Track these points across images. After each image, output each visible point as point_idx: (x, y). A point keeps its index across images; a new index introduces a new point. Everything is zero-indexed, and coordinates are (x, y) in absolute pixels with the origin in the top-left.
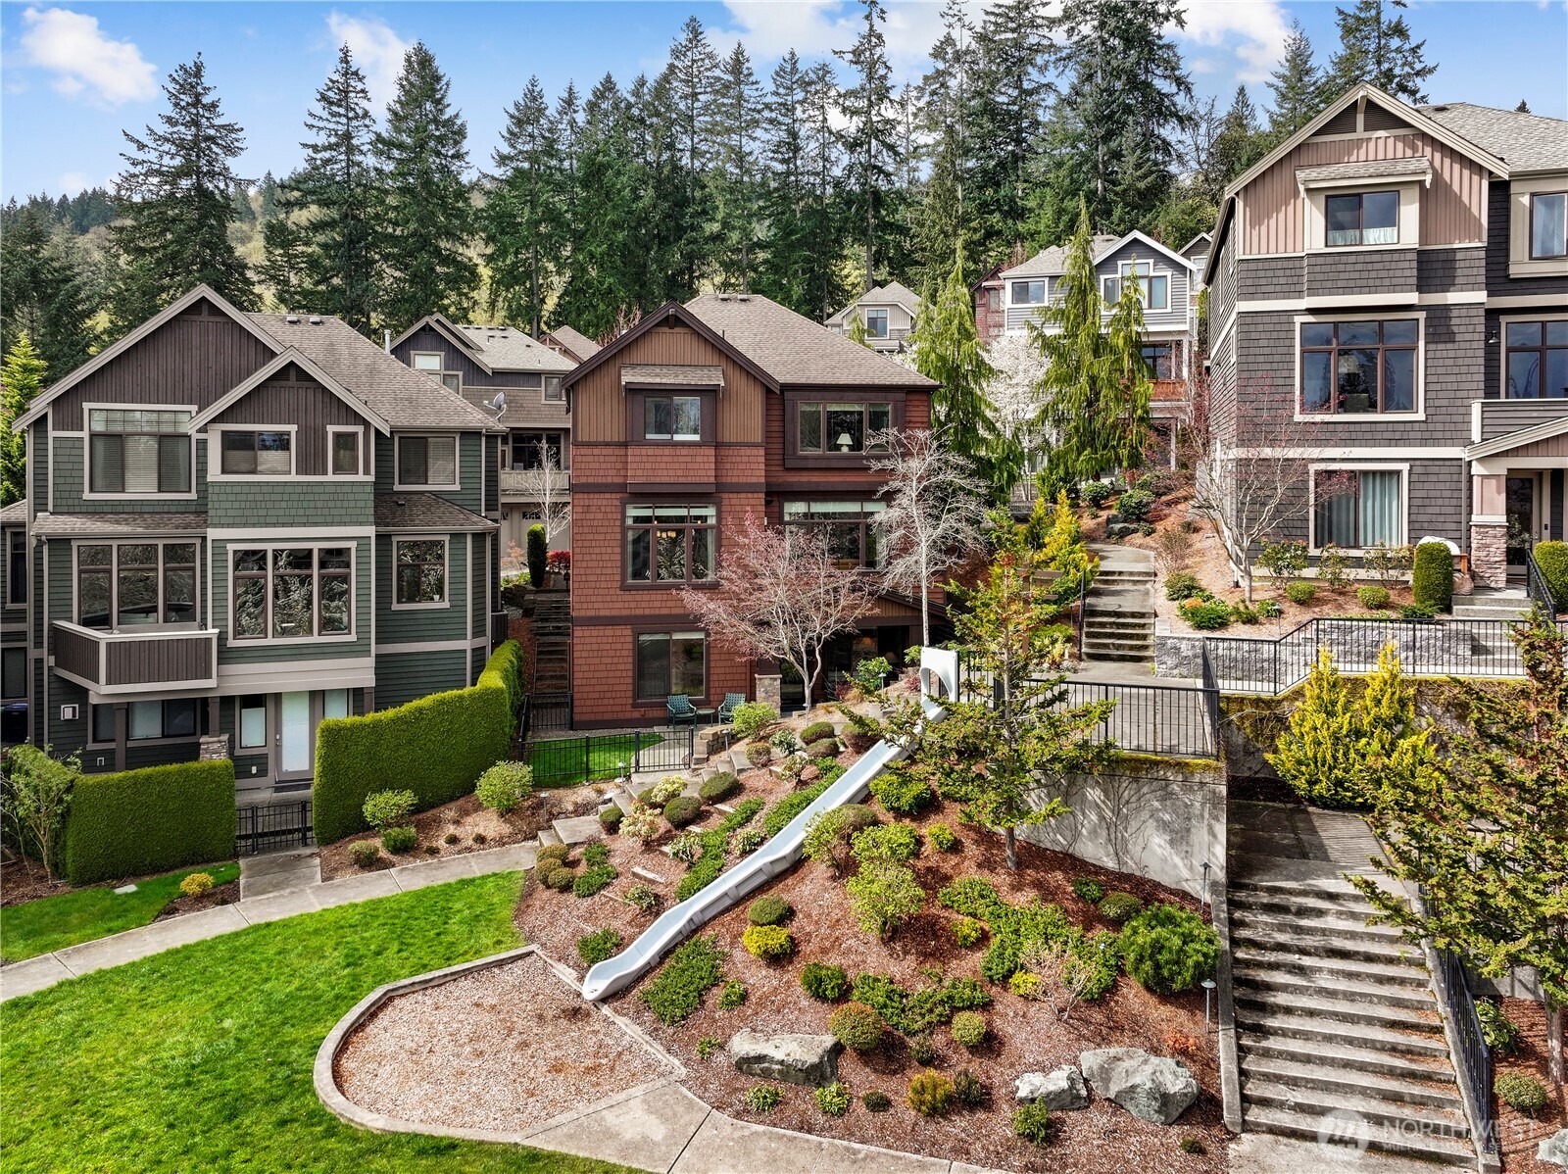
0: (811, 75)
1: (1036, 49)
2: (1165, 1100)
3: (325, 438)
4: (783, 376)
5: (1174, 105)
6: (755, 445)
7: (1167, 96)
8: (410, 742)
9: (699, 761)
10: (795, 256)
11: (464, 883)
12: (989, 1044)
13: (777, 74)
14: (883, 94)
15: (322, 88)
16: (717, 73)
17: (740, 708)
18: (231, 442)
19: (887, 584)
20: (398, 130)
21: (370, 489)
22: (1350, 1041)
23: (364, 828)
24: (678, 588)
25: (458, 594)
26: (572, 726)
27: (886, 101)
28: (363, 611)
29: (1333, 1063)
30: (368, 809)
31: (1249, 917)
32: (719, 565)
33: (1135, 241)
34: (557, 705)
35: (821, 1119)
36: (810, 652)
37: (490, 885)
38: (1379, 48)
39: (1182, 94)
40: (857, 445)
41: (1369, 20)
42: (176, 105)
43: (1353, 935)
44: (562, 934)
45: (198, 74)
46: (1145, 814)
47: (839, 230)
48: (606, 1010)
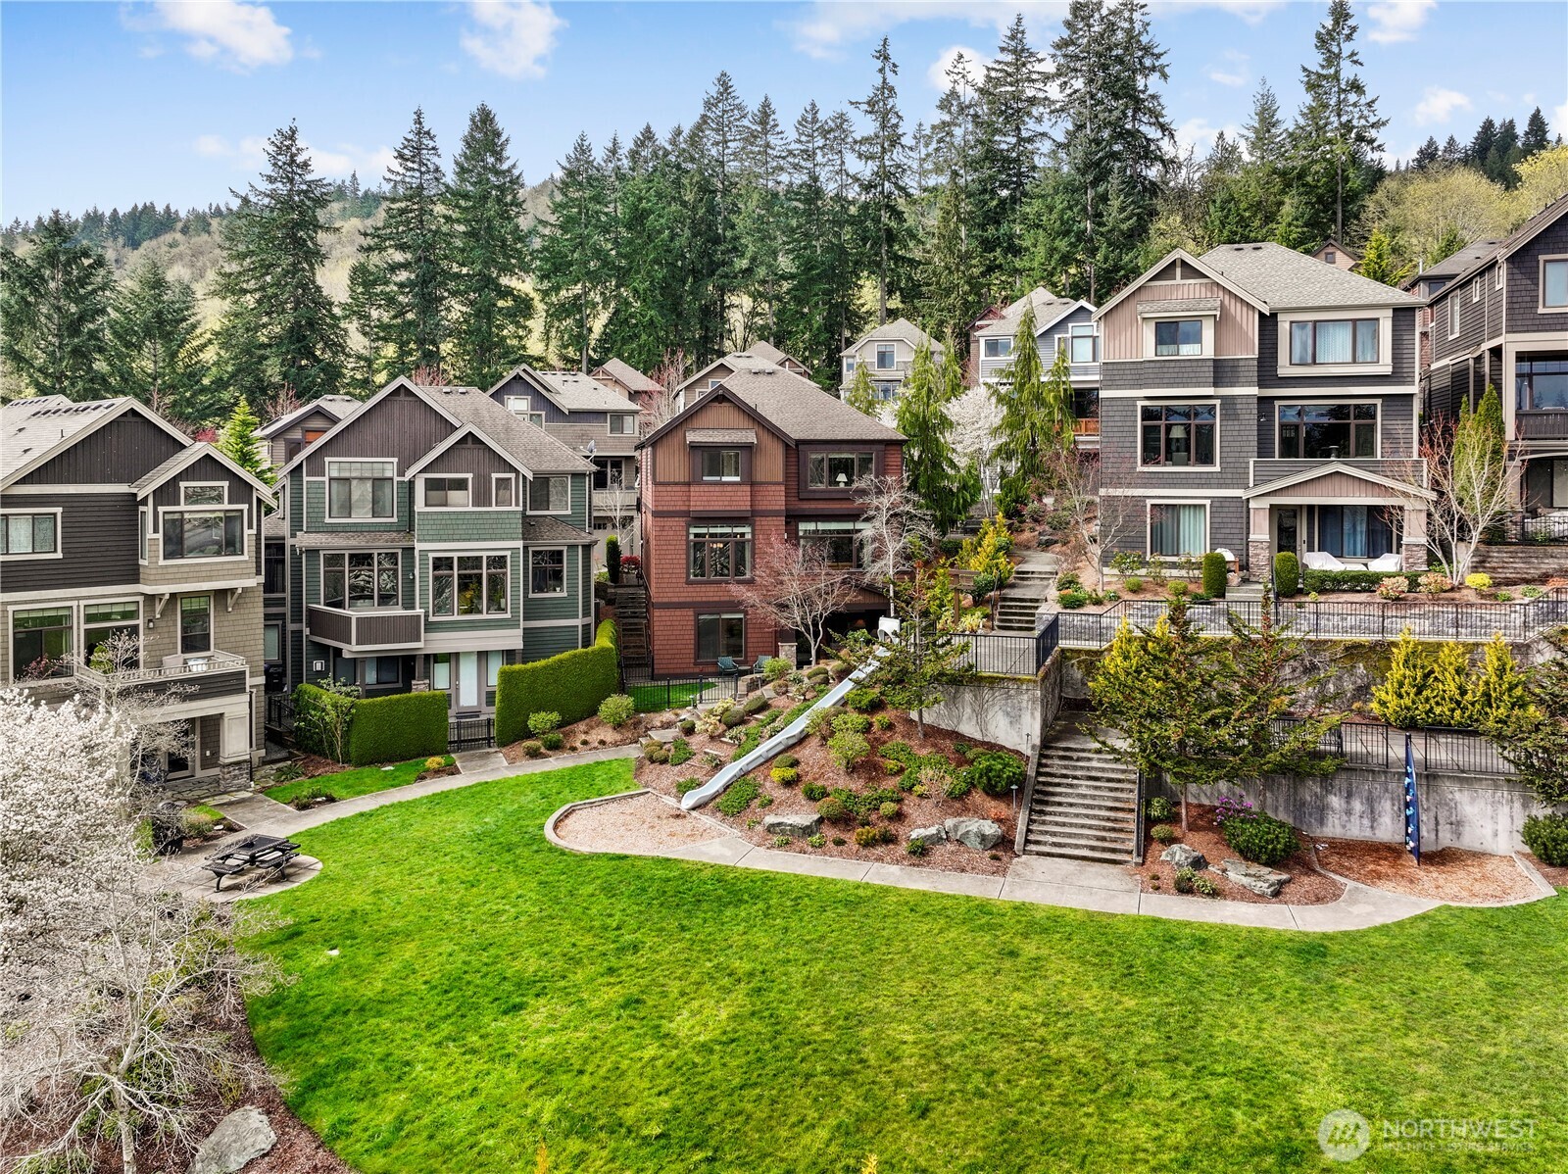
0: (830, 123)
1: (1032, 101)
2: (983, 838)
3: (490, 482)
4: (796, 433)
5: (1159, 149)
6: (778, 484)
7: (1153, 140)
8: (555, 681)
9: (742, 696)
10: (816, 288)
11: (598, 763)
12: (899, 817)
13: (800, 123)
14: (895, 140)
15: (399, 146)
16: (745, 122)
17: (767, 662)
18: (431, 485)
19: (867, 579)
20: (463, 180)
21: (519, 516)
22: (1087, 816)
23: (530, 735)
24: (727, 583)
25: (573, 587)
26: (653, 678)
27: (898, 147)
28: (515, 597)
29: (1076, 825)
30: (531, 723)
31: (1049, 762)
32: (753, 567)
33: (1082, 308)
34: (639, 665)
35: (810, 849)
36: (816, 625)
37: (615, 764)
38: (1339, 102)
39: (1166, 139)
40: (849, 483)
41: (1330, 76)
42: (275, 165)
43: (1103, 770)
44: (665, 782)
45: (292, 138)
46: (997, 708)
47: (856, 263)
48: (694, 813)
